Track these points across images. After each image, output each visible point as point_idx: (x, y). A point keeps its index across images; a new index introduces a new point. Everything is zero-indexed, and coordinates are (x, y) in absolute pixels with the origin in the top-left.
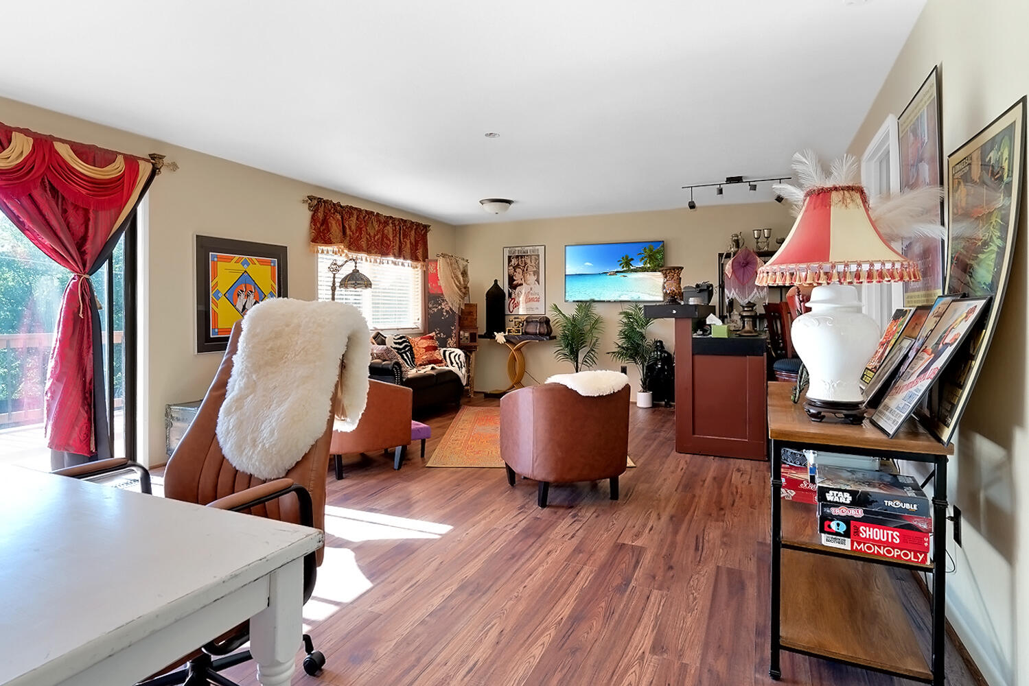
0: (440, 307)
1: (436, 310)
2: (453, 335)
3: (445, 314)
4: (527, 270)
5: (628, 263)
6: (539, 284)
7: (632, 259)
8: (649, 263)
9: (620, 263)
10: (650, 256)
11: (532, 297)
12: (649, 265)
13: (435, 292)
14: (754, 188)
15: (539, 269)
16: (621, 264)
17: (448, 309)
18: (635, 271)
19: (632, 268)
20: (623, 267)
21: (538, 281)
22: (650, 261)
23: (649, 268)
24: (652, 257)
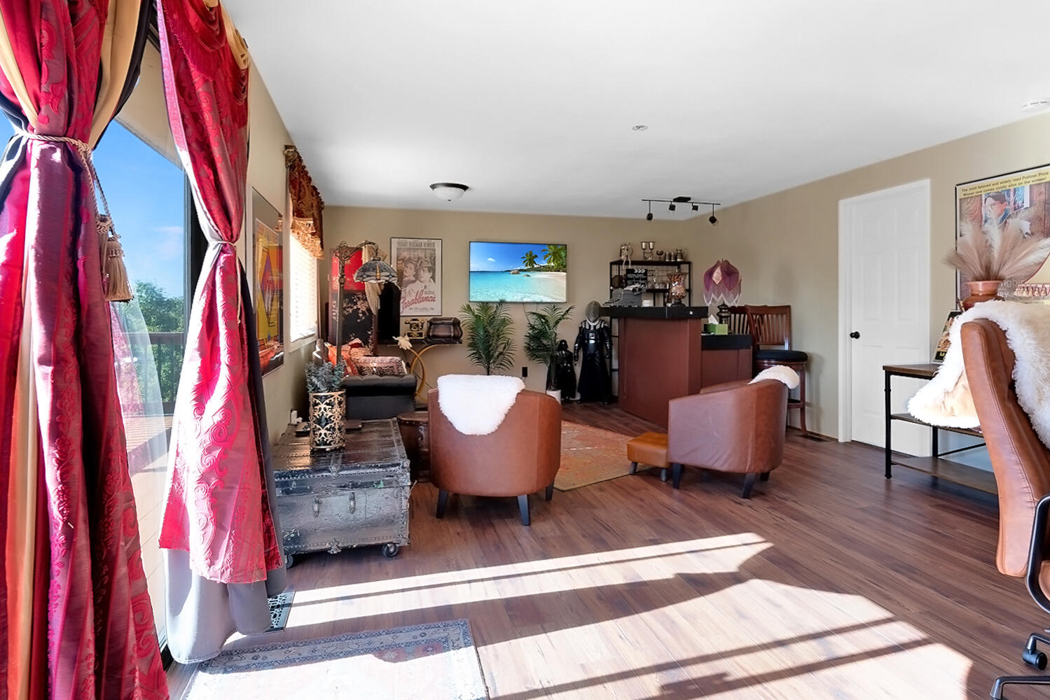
0: (355, 307)
1: (351, 311)
2: (370, 341)
3: (361, 315)
4: (420, 265)
5: (531, 260)
6: (434, 281)
7: (536, 256)
8: (553, 261)
9: (524, 259)
10: (554, 254)
11: (426, 296)
12: (552, 264)
13: (350, 288)
14: (695, 208)
15: (434, 264)
16: (524, 262)
17: (364, 309)
18: (539, 270)
19: (535, 266)
20: (526, 266)
21: (433, 278)
22: (554, 260)
23: (553, 267)
24: (556, 255)
